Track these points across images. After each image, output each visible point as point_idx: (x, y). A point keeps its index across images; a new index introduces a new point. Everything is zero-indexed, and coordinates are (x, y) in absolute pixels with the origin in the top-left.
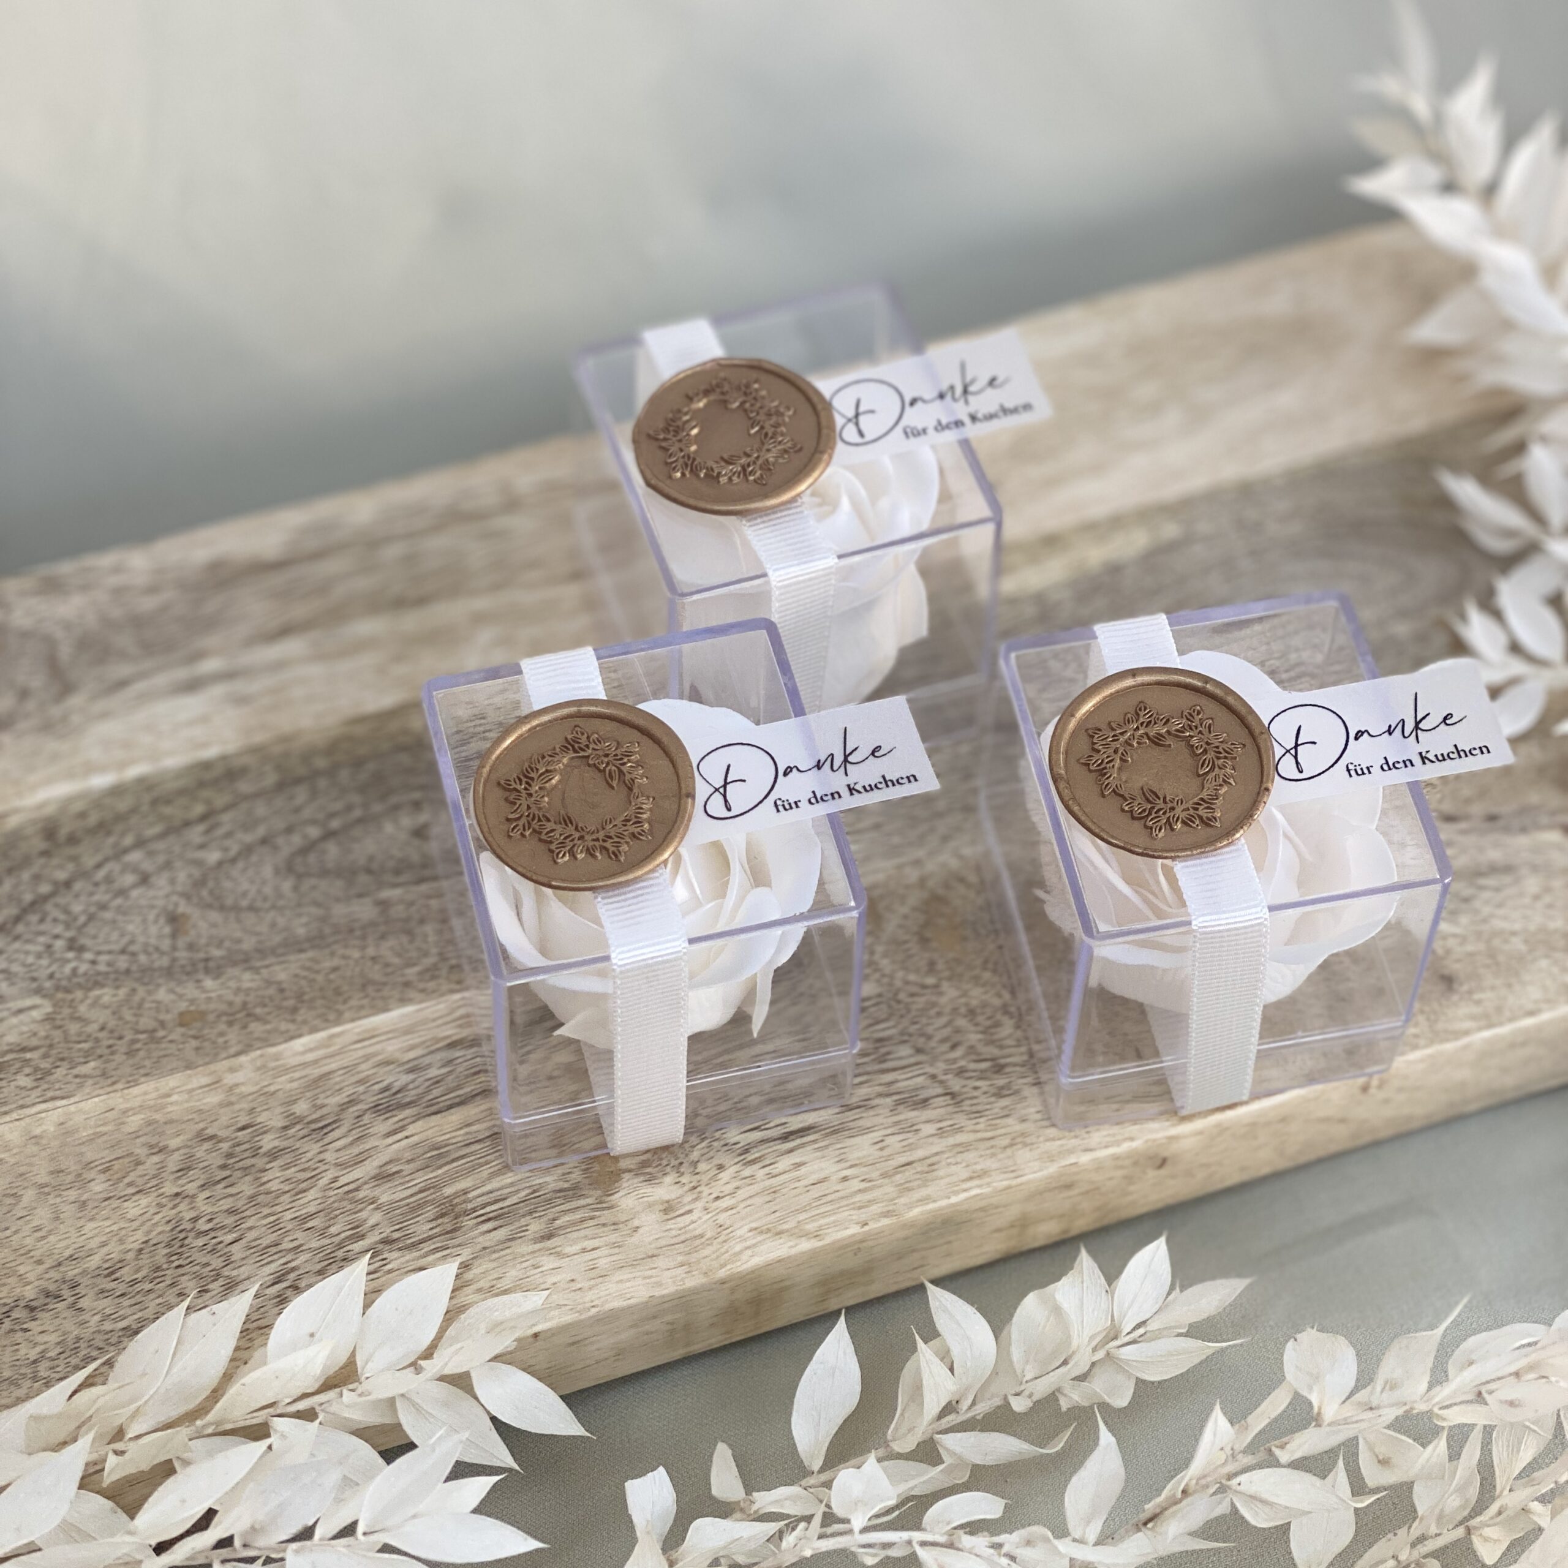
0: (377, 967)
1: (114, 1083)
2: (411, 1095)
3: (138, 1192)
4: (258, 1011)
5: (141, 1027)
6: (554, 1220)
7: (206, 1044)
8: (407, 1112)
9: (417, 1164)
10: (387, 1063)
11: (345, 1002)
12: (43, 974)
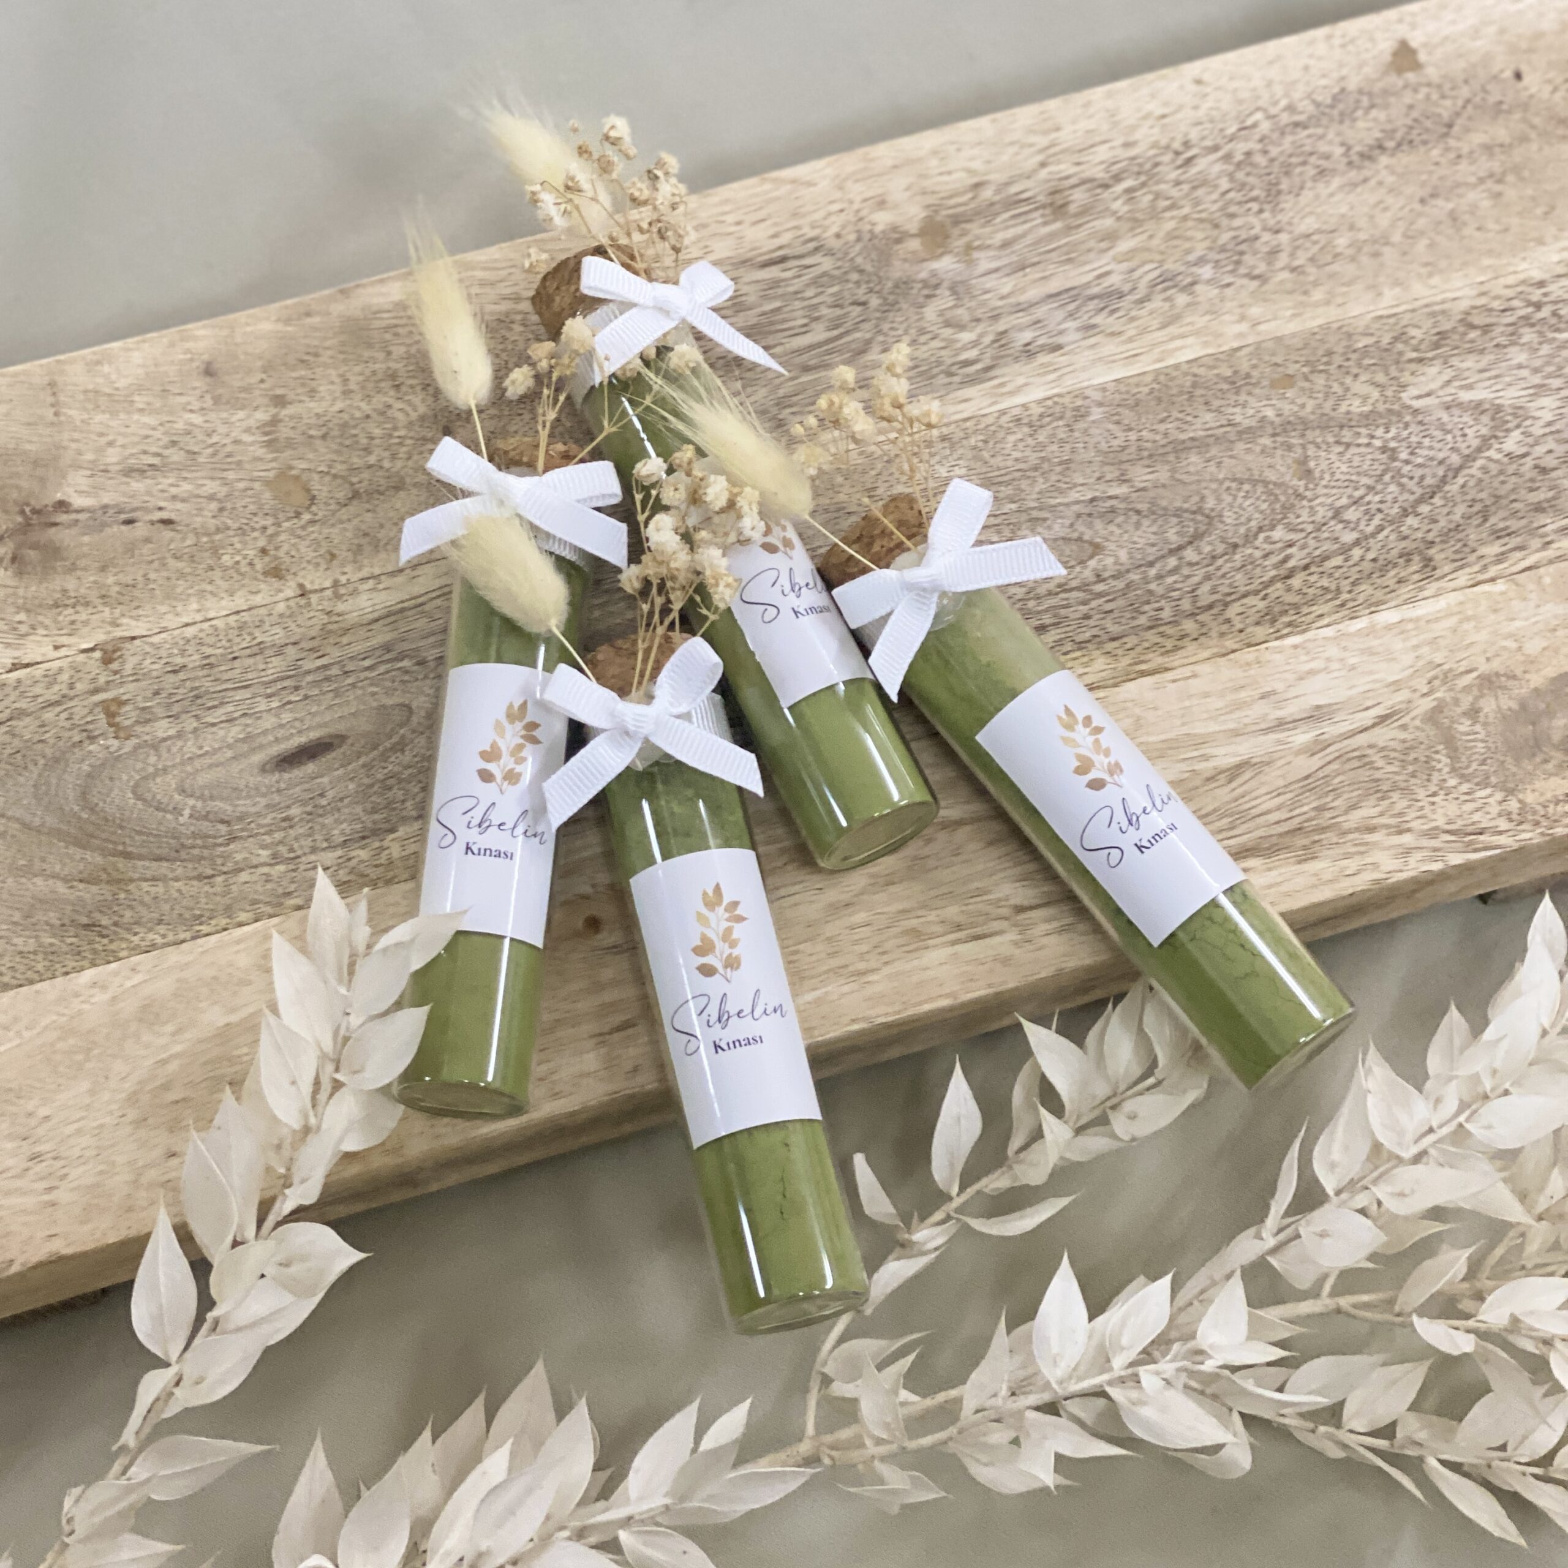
0: (1126, 422)
1: (1340, 328)
2: (1092, 305)
3: (1308, 236)
4: (1225, 387)
5: (1323, 375)
6: (973, 198)
7: (1267, 358)
8: (1095, 290)
9: (1084, 247)
10: (1113, 334)
11: (1152, 391)
12: (1413, 428)
